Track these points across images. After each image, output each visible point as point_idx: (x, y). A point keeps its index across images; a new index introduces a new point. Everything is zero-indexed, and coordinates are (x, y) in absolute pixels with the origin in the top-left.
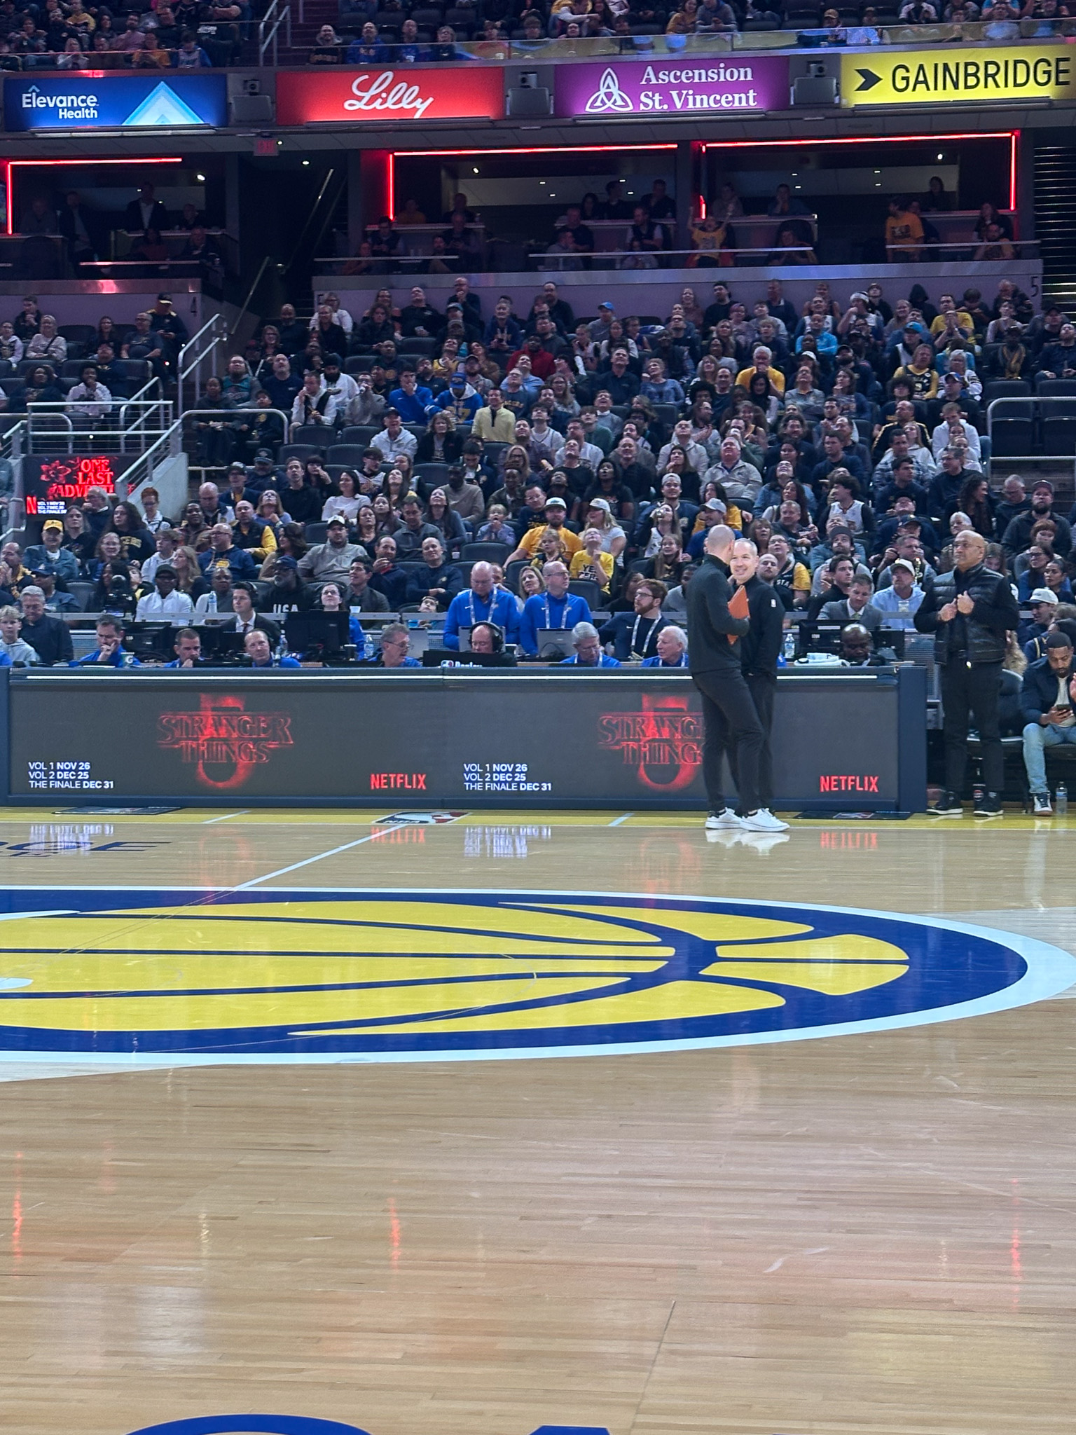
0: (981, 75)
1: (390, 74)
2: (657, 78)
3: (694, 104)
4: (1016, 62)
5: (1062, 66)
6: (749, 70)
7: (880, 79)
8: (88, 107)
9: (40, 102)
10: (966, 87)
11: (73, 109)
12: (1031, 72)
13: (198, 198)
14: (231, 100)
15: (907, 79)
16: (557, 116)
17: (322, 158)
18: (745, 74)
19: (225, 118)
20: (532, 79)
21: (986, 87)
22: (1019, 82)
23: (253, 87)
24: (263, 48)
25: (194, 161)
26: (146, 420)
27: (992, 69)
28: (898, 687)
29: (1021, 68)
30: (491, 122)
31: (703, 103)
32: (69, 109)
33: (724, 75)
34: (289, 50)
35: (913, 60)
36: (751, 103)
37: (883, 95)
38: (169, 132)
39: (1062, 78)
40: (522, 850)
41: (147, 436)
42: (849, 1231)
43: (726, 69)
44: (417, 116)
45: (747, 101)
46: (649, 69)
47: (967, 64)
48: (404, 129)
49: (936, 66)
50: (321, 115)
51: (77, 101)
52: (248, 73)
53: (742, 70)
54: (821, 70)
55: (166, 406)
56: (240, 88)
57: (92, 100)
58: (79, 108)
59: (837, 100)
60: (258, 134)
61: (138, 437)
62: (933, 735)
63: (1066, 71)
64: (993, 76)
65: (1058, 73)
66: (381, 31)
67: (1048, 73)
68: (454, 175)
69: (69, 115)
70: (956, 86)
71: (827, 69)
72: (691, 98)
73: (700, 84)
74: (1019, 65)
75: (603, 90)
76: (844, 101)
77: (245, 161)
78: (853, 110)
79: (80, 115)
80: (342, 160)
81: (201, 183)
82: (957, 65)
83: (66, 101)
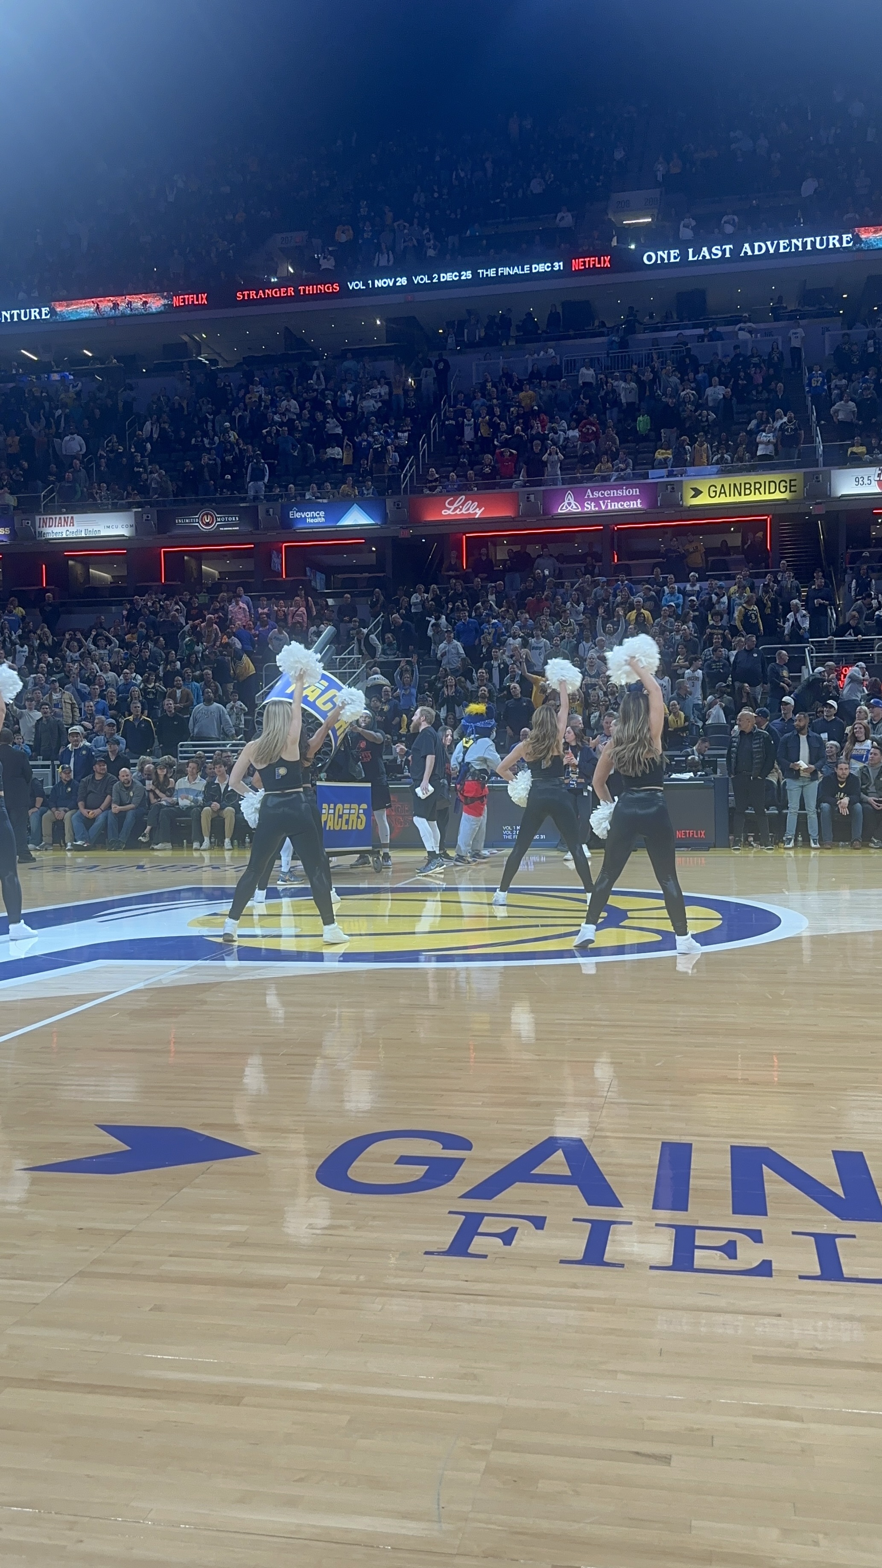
0: (752, 488)
1: (464, 497)
2: (593, 495)
3: (611, 506)
4: (770, 482)
5: (793, 483)
6: (638, 490)
7: (702, 492)
8: (320, 517)
9: (298, 515)
10: (745, 495)
11: (313, 518)
12: (777, 487)
13: (372, 559)
14: (388, 511)
15: (716, 492)
16: (545, 514)
17: (431, 538)
18: (636, 492)
19: (385, 518)
20: (532, 497)
21: (755, 494)
22: (771, 491)
23: (398, 505)
24: (403, 486)
25: (370, 541)
26: (349, 665)
27: (758, 486)
28: (714, 787)
29: (772, 484)
30: (513, 518)
31: (616, 506)
32: (311, 518)
33: (625, 493)
34: (415, 487)
35: (718, 482)
36: (639, 506)
37: (703, 500)
38: (359, 528)
39: (793, 489)
40: (532, 867)
41: (349, 672)
42: (696, 1047)
43: (626, 489)
44: (477, 517)
45: (637, 504)
46: (589, 490)
47: (745, 484)
48: (470, 523)
49: (730, 485)
50: (431, 518)
51: (315, 514)
52: (396, 498)
53: (634, 490)
54: (673, 488)
55: (359, 658)
56: (392, 504)
57: (322, 513)
58: (316, 517)
59: (681, 503)
60: (401, 527)
61: (346, 672)
62: (731, 810)
63: (795, 486)
64: (758, 489)
65: (791, 488)
66: (458, 477)
67: (786, 487)
68: (495, 545)
69: (312, 521)
70: (740, 494)
71: (676, 488)
72: (609, 504)
73: (614, 497)
74: (771, 484)
75: (566, 501)
76: (684, 503)
77: (396, 542)
78: (689, 507)
79: (316, 521)
80: (441, 538)
81: (373, 551)
82: (741, 484)
83: (310, 514)
